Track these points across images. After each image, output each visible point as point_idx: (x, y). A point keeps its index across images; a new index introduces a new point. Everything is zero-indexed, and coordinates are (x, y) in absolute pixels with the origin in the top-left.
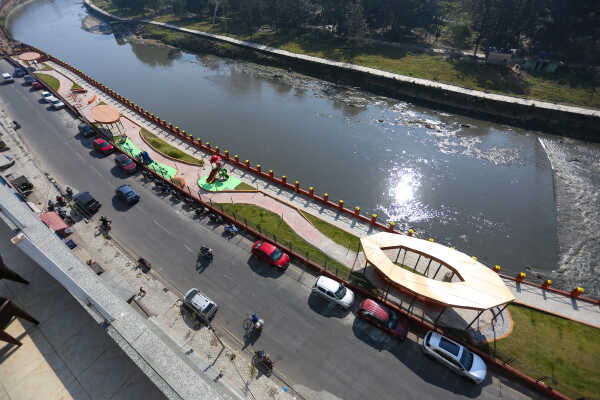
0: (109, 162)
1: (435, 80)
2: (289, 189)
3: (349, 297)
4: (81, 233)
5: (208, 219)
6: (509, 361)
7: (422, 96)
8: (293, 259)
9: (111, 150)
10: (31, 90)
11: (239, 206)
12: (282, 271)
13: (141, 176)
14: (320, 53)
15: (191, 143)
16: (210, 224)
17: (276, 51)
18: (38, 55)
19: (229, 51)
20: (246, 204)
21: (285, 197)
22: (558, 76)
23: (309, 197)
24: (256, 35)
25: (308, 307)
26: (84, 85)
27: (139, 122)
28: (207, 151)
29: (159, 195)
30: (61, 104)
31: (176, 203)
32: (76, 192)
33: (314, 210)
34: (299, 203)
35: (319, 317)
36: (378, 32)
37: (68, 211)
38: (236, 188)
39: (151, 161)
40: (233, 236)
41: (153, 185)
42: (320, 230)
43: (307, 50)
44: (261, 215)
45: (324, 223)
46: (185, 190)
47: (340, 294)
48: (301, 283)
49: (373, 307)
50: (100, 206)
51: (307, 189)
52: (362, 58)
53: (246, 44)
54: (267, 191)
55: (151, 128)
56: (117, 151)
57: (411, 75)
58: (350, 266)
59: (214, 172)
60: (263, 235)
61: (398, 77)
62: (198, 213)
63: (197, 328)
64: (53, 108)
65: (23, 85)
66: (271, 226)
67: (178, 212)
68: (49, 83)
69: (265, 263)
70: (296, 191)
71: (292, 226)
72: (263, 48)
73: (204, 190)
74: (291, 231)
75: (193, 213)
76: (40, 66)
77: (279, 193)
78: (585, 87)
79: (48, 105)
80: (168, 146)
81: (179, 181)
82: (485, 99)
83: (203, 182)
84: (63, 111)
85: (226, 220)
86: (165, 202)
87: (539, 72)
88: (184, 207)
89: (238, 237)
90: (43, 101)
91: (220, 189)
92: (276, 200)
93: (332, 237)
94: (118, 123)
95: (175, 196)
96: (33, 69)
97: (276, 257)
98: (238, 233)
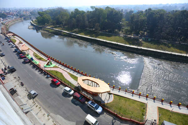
0: (22, 60)
1: (117, 42)
3: (72, 92)
4: (8, 77)
5: (43, 74)
7: (113, 46)
8: (62, 83)
10: (8, 43)
11: (53, 71)
12: (58, 86)
14: (89, 35)
16: (44, 75)
17: (77, 35)
18: (12, 34)
19: (65, 35)
21: (66, 69)
22: (151, 42)
23: (72, 69)
24: (73, 31)
25: (61, 95)
26: (22, 41)
27: (33, 50)
29: (33, 68)
30: (15, 46)
31: (36, 70)
33: (72, 72)
34: (69, 71)
36: (107, 30)
38: (53, 67)
39: (33, 60)
40: (48, 78)
41: (32, 66)
42: (71, 77)
43: (86, 34)
44: (57, 73)
45: (73, 75)
46: (40, 67)
47: (70, 91)
48: (61, 89)
49: (77, 95)
50: (16, 70)
52: (100, 37)
53: (70, 33)
54: (61, 68)
56: (25, 57)
57: (111, 41)
58: (75, 85)
59: (48, 63)
60: (56, 78)
61: (107, 41)
62: (41, 72)
63: (30, 99)
65: (6, 41)
66: (59, 76)
67: (36, 72)
68: (13, 41)
69: (54, 84)
70: (68, 68)
71: (64, 76)
73: (45, 67)
74: (64, 77)
75: (40, 72)
76: (12, 37)
77: (64, 68)
78: (157, 44)
79: (11, 46)
82: (129, 47)
83: (45, 65)
84: (15, 48)
86: (34, 70)
87: (146, 41)
89: (50, 78)
91: (49, 67)
93: (74, 79)
94: (28, 50)
95: (37, 68)
96: (10, 38)
97: (57, 82)
98: (50, 77)
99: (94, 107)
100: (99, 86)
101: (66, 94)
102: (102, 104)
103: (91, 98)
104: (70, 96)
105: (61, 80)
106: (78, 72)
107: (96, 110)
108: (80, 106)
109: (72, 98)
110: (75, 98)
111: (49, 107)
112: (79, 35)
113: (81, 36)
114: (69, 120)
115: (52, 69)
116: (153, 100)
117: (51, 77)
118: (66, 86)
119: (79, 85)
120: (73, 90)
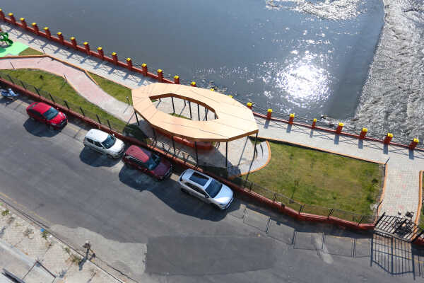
3: (118, 146)
6: (258, 189)
8: (71, 118)
12: (59, 128)
20: (30, 70)
21: (76, 60)
23: (100, 58)
25: (79, 159)
33: (103, 71)
34: (89, 65)
35: (89, 168)
38: (20, 54)
40: (11, 101)
42: (105, 90)
45: (110, 82)
47: (108, 143)
48: (73, 139)
49: (138, 153)
51: (96, 49)
54: (55, 56)
58: (126, 120)
60: (43, 98)
66: (54, 89)
69: (41, 123)
70: (86, 53)
71: (76, 88)
74: (74, 91)
77: (69, 57)
89: (18, 102)
91: (2, 55)
93: (115, 95)
97: (51, 116)
98: (16, 98)
99: (204, 188)
100: (216, 117)
101: (94, 155)
102: (230, 176)
103: (190, 159)
104: (112, 160)
105: (66, 104)
106: (130, 69)
107: (210, 199)
108: (155, 192)
109: (120, 165)
110: (132, 164)
111: (42, 205)
114: (123, 240)
115: (19, 64)
116: (407, 151)
117: (22, 95)
118: (90, 126)
119: (140, 119)
120: (120, 138)
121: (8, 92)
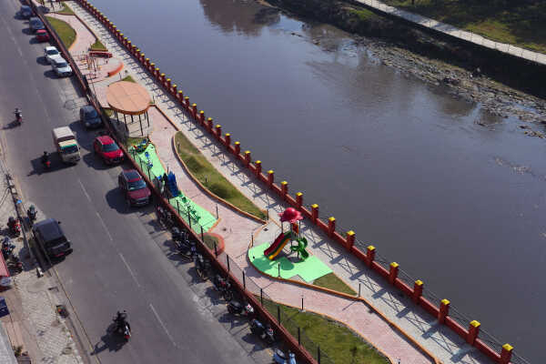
0: (109, 179)
2: (426, 312)
4: (23, 292)
5: (246, 329)
9: (118, 158)
10: (33, 42)
11: (314, 319)
13: (153, 216)
15: (255, 175)
16: (248, 339)
17: (456, 33)
19: (363, 23)
20: (330, 320)
21: (414, 325)
23: (469, 342)
26: (110, 45)
27: (177, 121)
28: (280, 197)
29: (172, 258)
30: (68, 69)
32: (41, 218)
34: (441, 347)
37: (17, 246)
38: (316, 281)
39: (177, 193)
41: (168, 236)
44: (354, 350)
46: (221, 260)
50: (70, 251)
51: (466, 322)
53: (399, 13)
54: (376, 304)
55: (193, 136)
56: (127, 163)
59: (282, 239)
62: (232, 309)
64: (54, 74)
65: (25, 31)
67: (196, 299)
68: (60, 32)
70: (440, 321)
72: (431, 24)
73: (254, 270)
75: (223, 307)
77: (401, 315)
79: (49, 68)
80: (215, 172)
81: (215, 242)
83: (257, 253)
84: (67, 80)
85: (280, 341)
86: (179, 273)
88: (209, 292)
90: (44, 61)
91: (286, 275)
92: (393, 326)
94: (142, 116)
95: (200, 266)
96: (46, 10)
112: (477, 39)
113: (490, 44)
121: (287, 359)
